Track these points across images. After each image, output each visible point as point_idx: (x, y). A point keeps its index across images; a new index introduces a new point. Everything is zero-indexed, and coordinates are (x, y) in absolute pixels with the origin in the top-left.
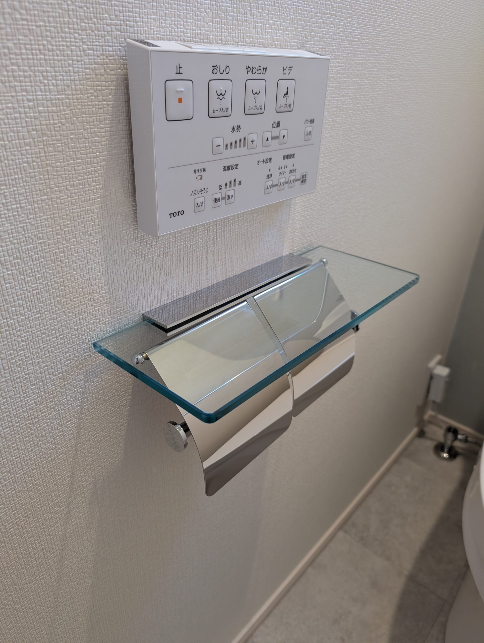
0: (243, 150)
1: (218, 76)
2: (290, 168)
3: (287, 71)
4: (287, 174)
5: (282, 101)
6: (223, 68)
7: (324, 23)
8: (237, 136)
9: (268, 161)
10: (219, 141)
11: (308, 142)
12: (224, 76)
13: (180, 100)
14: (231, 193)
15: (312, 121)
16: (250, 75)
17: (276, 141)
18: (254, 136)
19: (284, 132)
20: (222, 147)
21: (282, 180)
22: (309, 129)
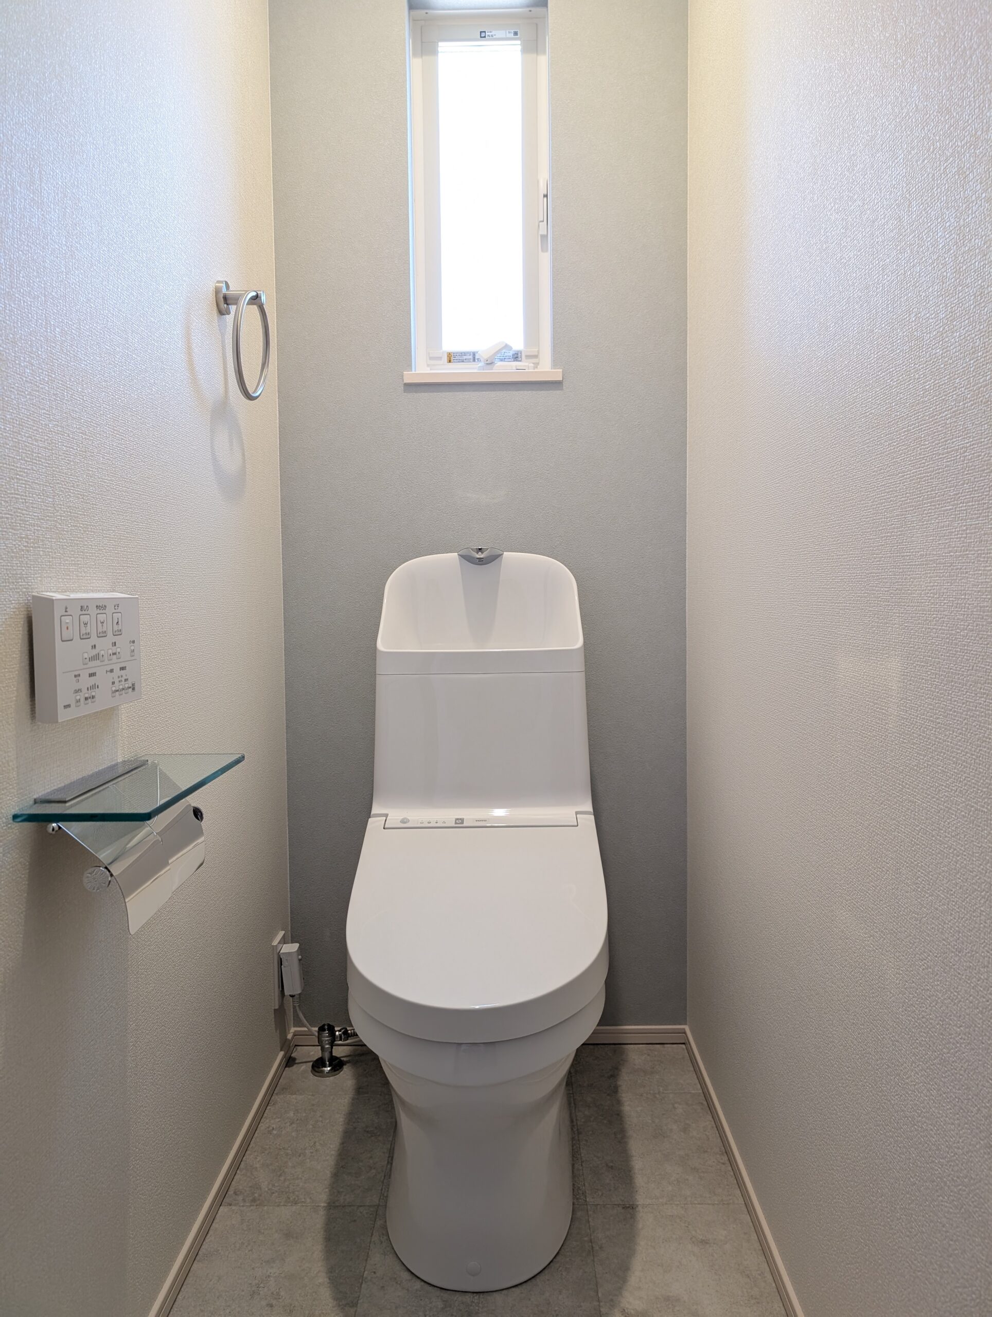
0: (97, 663)
1: (83, 612)
2: (125, 677)
3: (116, 607)
4: (123, 683)
5: (116, 628)
6: (85, 607)
7: (124, 573)
8: (94, 652)
9: (112, 671)
10: (86, 655)
11: (133, 658)
12: (86, 612)
13: (67, 628)
14: (93, 694)
15: (134, 642)
16: (99, 611)
17: (115, 656)
18: (102, 652)
19: (119, 650)
20: (88, 659)
21: (121, 687)
22: (132, 648)
